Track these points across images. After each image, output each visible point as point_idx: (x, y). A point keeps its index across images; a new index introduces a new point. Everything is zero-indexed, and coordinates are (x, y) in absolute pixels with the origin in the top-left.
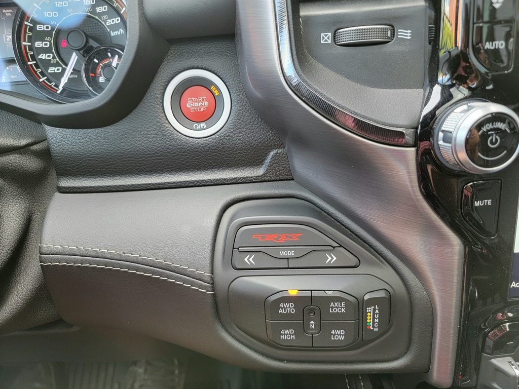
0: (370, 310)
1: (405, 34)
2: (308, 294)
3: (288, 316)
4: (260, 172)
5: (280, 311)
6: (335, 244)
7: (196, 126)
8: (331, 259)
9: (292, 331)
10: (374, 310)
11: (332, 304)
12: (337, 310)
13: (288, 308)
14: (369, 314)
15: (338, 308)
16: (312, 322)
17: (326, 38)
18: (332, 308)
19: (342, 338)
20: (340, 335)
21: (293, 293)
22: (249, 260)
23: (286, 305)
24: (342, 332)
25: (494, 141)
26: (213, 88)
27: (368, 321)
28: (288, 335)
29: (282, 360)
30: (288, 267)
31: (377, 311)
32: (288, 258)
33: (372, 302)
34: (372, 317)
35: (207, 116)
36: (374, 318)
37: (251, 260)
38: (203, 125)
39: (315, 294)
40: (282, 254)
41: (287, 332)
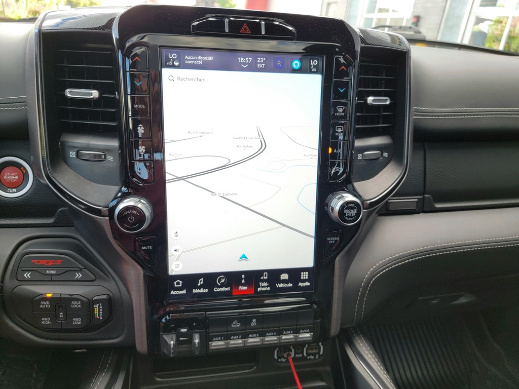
0: (96, 306)
1: (110, 158)
2: (58, 296)
3: (46, 309)
4: (51, 221)
5: (41, 306)
6: (82, 267)
7: (9, 191)
8: (79, 276)
9: (49, 319)
10: (99, 306)
11: (73, 303)
12: (76, 306)
13: (46, 305)
14: (96, 309)
15: (76, 305)
16: (61, 313)
17: (73, 154)
18: (73, 304)
19: (79, 323)
20: (78, 321)
21: (49, 295)
22: (27, 275)
23: (45, 303)
24: (79, 319)
25: (131, 219)
26: (22, 168)
27: (96, 313)
28: (46, 321)
29: (46, 339)
30: (51, 280)
31: (101, 307)
32: (52, 275)
33: (97, 301)
34: (98, 311)
35: (18, 185)
36: (99, 311)
37: (28, 275)
38: (14, 190)
39: (62, 296)
40: (48, 272)
41: (46, 319)
